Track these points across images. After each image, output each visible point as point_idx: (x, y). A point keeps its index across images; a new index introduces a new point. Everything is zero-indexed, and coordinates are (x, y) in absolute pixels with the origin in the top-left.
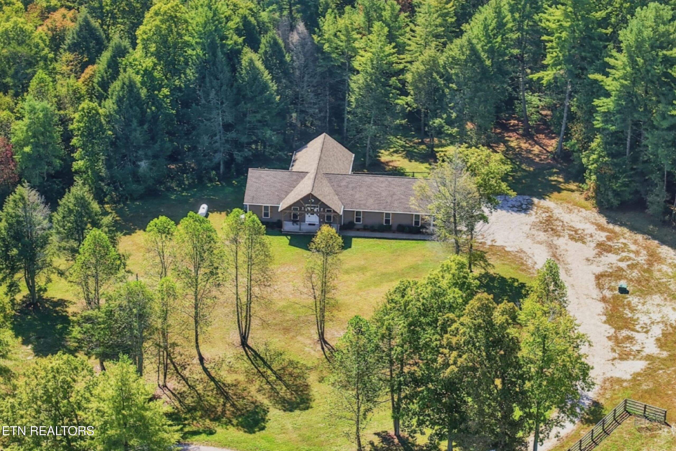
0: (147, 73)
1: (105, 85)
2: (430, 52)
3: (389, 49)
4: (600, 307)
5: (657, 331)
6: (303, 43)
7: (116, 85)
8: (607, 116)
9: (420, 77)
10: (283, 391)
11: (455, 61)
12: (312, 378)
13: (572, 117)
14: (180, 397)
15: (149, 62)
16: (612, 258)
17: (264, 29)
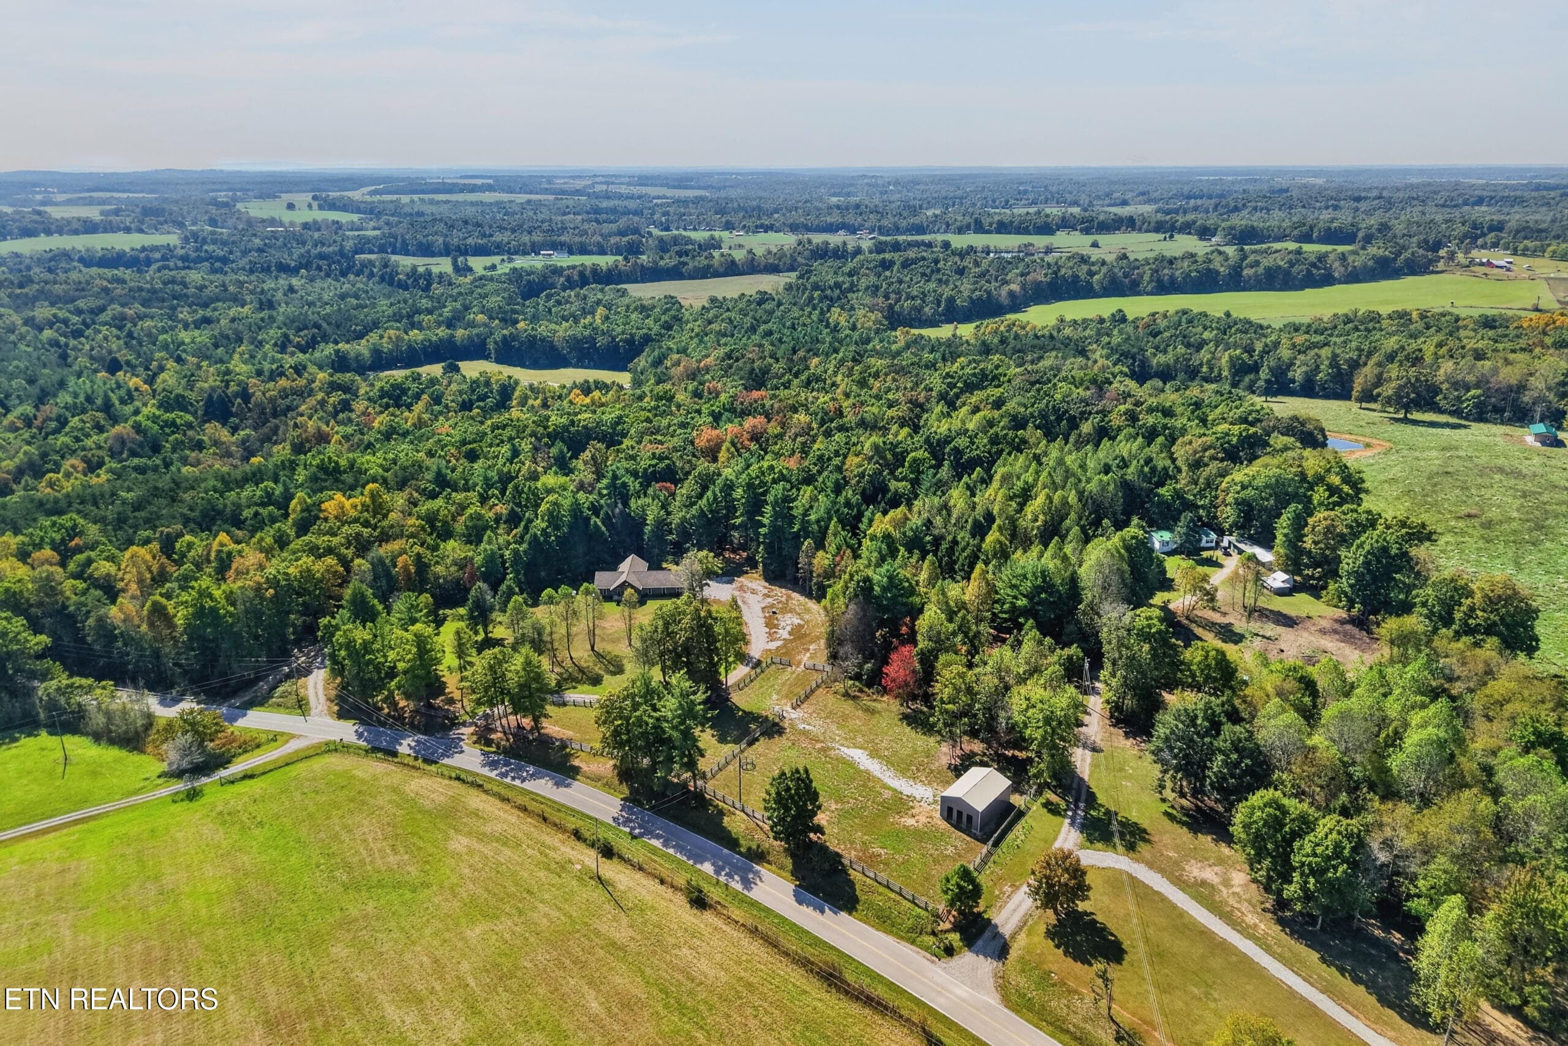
0: (544, 530)
1: (522, 537)
2: (681, 514)
3: (662, 513)
4: (763, 620)
5: (789, 628)
6: (621, 512)
7: (527, 537)
8: (765, 535)
9: (678, 525)
10: (611, 668)
11: (694, 517)
12: (625, 662)
13: (752, 540)
14: (560, 674)
15: (544, 525)
16: (770, 600)
17: (602, 507)
